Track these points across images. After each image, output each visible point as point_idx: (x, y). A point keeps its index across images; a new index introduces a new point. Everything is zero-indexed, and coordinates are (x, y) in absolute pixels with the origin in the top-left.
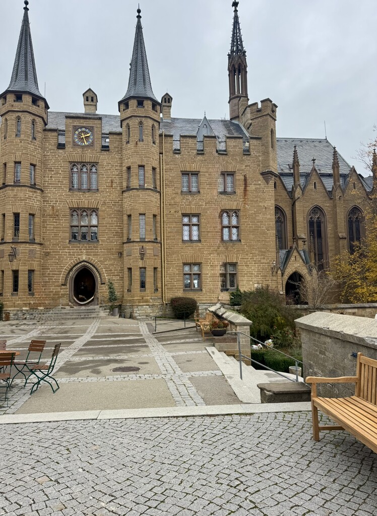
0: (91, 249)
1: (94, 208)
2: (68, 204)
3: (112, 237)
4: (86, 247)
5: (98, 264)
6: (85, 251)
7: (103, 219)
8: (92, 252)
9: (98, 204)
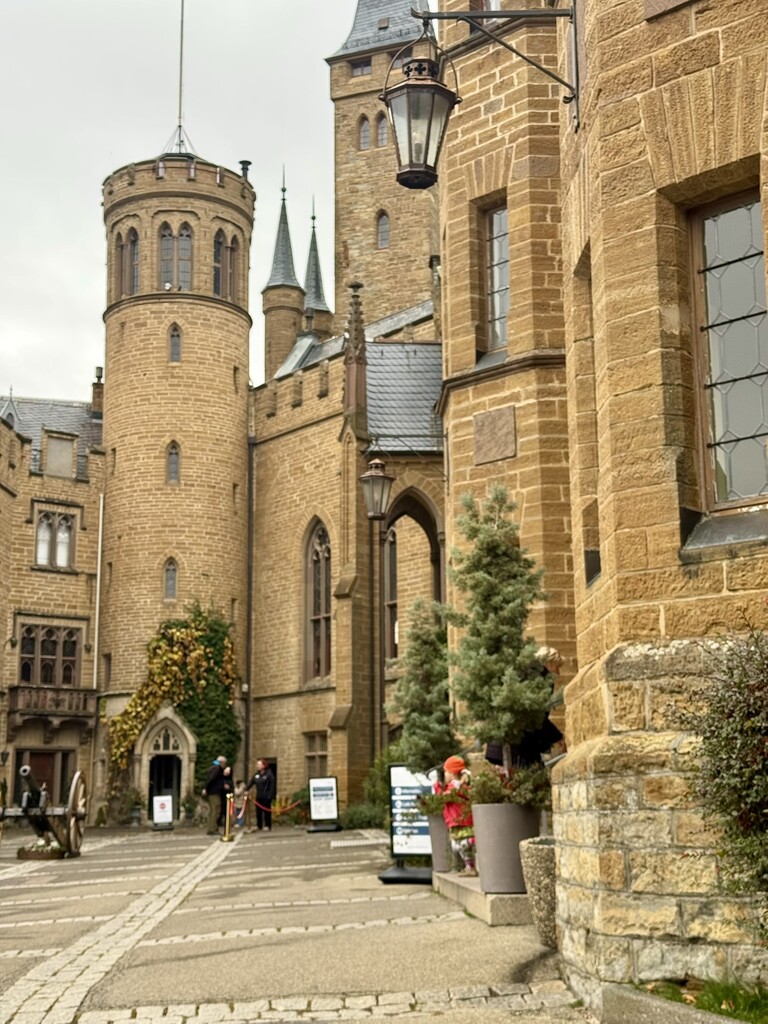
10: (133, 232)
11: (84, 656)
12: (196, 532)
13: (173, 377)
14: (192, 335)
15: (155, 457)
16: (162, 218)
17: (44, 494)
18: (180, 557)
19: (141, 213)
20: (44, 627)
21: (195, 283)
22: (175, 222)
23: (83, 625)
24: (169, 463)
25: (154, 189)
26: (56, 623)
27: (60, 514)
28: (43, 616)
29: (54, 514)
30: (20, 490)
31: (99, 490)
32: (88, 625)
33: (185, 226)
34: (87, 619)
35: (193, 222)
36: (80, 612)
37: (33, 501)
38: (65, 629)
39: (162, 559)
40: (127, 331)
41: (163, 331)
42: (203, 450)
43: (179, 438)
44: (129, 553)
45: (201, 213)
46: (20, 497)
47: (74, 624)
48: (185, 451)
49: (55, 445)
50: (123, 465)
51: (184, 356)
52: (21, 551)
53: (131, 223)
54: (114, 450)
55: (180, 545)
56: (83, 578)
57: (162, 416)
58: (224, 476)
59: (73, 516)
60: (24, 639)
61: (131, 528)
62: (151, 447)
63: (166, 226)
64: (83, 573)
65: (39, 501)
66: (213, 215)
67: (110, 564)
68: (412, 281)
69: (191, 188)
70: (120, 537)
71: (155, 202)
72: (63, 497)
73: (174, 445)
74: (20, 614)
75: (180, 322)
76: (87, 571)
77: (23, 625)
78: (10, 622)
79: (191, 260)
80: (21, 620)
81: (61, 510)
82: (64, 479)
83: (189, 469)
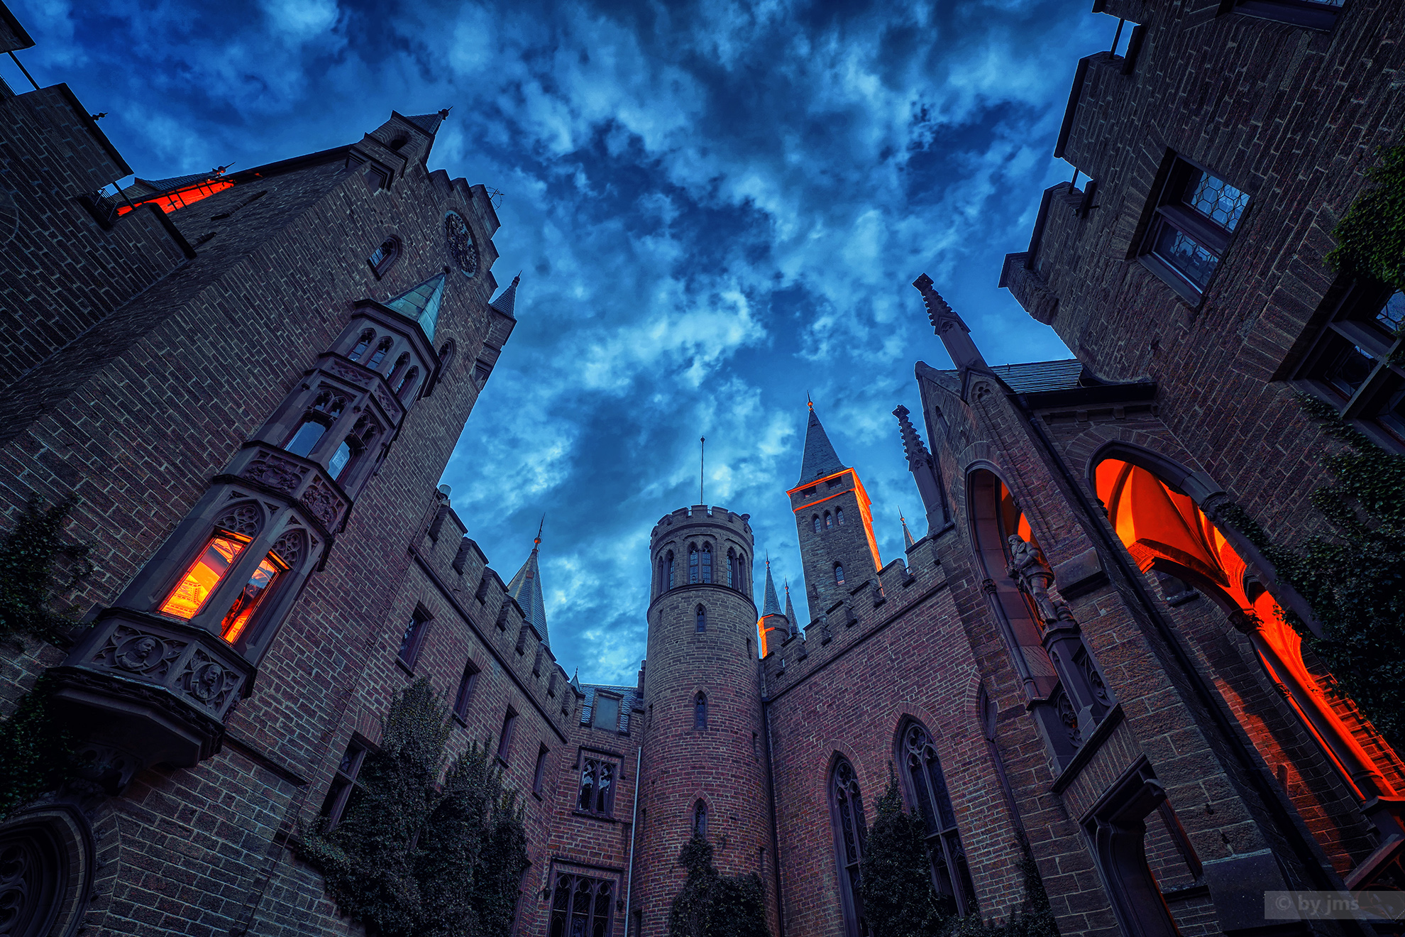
10: (671, 553)
11: (616, 913)
12: (723, 774)
13: (699, 642)
14: (714, 612)
15: (685, 706)
16: (690, 540)
17: (591, 743)
18: (708, 798)
19: (676, 540)
20: (579, 877)
21: (715, 578)
22: (700, 542)
23: (616, 878)
24: (697, 712)
25: (685, 523)
26: (591, 873)
27: (603, 763)
28: (579, 865)
29: (598, 762)
30: (571, 738)
31: (638, 743)
32: (621, 879)
33: (707, 544)
34: (620, 871)
35: (712, 541)
36: (615, 863)
37: (581, 748)
38: (600, 881)
39: (691, 801)
40: (664, 614)
41: (691, 610)
42: (727, 700)
43: (704, 688)
44: (662, 797)
45: (717, 536)
46: (570, 744)
47: (608, 876)
48: (711, 700)
49: (603, 701)
50: (658, 716)
51: (708, 627)
52: (565, 795)
53: (668, 547)
54: (651, 707)
55: (708, 787)
56: (620, 826)
57: (690, 672)
58: (746, 726)
59: (614, 766)
60: (558, 890)
61: (663, 772)
62: (681, 698)
63: (693, 545)
64: (619, 821)
65: (585, 749)
66: (725, 538)
67: (644, 811)
69: (709, 521)
70: (653, 783)
71: (685, 532)
72: (607, 747)
74: (556, 861)
75: (703, 603)
76: (623, 819)
77: (559, 874)
78: (546, 871)
79: (711, 565)
80: (557, 867)
81: (604, 758)
82: (610, 731)
83: (714, 716)
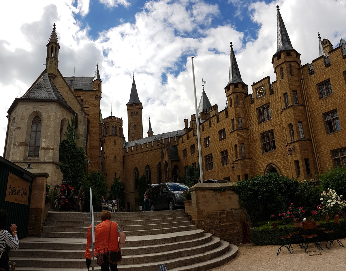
0: (273, 155)
1: (271, 130)
2: (259, 132)
3: (282, 145)
4: (270, 155)
5: (278, 164)
6: (270, 157)
7: (276, 135)
8: (273, 157)
9: (272, 127)
10: (108, 127)
12: (119, 169)
13: (115, 147)
14: (117, 141)
15: (113, 158)
16: (113, 125)
18: (117, 172)
19: (110, 124)
21: (117, 134)
24: (115, 159)
25: (111, 121)
35: (117, 126)
39: (114, 173)
40: (108, 140)
41: (113, 140)
42: (119, 157)
43: (116, 155)
44: (109, 172)
48: (117, 157)
50: (108, 159)
51: (116, 144)
53: (108, 125)
54: (106, 157)
55: (117, 171)
57: (114, 152)
58: (121, 161)
61: (110, 168)
62: (112, 156)
63: (113, 126)
67: (106, 173)
68: (140, 135)
70: (108, 169)
71: (111, 123)
73: (115, 156)
75: (116, 139)
79: (116, 131)
83: (118, 160)
